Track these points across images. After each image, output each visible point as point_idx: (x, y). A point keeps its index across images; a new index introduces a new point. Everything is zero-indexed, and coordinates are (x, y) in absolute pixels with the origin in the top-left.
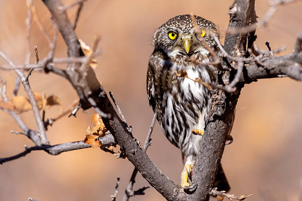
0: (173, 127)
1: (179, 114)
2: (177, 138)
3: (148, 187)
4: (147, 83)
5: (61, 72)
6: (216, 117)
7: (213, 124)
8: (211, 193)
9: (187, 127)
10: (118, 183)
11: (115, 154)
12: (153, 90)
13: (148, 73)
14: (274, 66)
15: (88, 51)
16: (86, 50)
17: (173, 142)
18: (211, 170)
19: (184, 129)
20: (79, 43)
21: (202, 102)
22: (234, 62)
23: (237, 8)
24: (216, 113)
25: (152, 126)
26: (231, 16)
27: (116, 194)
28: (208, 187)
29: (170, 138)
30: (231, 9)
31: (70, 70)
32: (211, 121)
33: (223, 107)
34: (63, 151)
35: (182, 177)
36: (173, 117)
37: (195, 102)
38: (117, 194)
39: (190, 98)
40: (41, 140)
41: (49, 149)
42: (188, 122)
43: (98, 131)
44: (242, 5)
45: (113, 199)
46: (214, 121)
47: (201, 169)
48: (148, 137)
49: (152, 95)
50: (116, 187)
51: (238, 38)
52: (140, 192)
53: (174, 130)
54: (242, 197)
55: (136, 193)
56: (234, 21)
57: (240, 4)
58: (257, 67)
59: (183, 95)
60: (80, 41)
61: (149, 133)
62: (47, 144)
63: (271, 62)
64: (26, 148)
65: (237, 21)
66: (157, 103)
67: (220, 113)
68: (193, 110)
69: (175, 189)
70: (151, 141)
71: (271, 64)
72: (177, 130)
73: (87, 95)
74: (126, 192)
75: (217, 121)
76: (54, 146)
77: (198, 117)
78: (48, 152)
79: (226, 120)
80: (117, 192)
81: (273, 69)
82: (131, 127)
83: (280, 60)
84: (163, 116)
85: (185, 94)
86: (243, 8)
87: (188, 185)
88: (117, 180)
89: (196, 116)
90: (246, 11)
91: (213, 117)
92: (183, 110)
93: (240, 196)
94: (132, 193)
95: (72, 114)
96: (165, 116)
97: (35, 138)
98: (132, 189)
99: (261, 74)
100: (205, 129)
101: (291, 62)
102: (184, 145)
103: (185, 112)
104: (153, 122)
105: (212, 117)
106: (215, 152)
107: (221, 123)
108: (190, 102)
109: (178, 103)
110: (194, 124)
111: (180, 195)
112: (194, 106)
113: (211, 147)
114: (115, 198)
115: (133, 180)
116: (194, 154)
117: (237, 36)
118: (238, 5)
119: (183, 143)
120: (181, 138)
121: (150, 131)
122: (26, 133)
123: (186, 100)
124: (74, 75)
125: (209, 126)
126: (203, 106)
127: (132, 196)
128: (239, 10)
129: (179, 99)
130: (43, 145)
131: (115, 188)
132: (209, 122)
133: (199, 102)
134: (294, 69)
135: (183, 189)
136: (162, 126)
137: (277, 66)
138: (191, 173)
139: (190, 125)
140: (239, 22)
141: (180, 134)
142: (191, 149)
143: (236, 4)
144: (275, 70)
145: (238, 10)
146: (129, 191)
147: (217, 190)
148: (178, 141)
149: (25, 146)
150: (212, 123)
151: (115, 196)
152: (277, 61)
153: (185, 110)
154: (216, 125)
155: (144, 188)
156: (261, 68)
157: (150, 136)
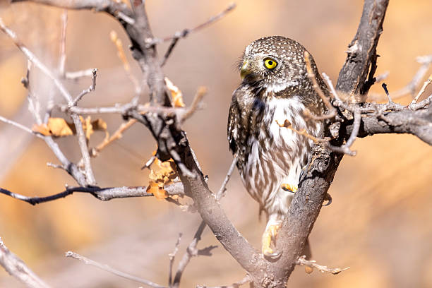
0: (256, 178)
1: (265, 164)
2: (261, 192)
3: (217, 247)
4: (229, 122)
5: (141, 118)
6: (316, 174)
7: (311, 182)
8: (298, 262)
9: (274, 179)
10: (180, 239)
11: (181, 206)
12: (235, 131)
13: (230, 109)
14: (401, 123)
15: (176, 94)
16: (173, 91)
17: (254, 196)
18: (302, 235)
19: (270, 182)
20: (165, 83)
21: (294, 150)
22: (346, 111)
23: (358, 46)
24: (316, 169)
25: (229, 174)
26: (349, 56)
27: (175, 252)
28: (296, 255)
29: (252, 192)
30: (350, 47)
31: (152, 116)
32: (309, 178)
33: (326, 163)
34: (116, 197)
35: (263, 241)
36: (258, 166)
37: (287, 151)
38: (177, 252)
39: (281, 145)
40: (86, 178)
41: (98, 193)
42: (277, 174)
43: (163, 177)
44: (365, 43)
45: (171, 258)
46: (312, 178)
47: (289, 234)
48: (223, 186)
49: (233, 138)
50: (177, 244)
51: (355, 81)
52: (206, 252)
53: (258, 183)
54: (337, 270)
55: (200, 252)
56: (352, 61)
57: (362, 42)
58: (377, 121)
59: (271, 141)
60: (166, 80)
61: (225, 182)
62: (94, 185)
63: (397, 117)
64: (67, 188)
65: (356, 62)
66: (239, 148)
67: (321, 169)
68: (283, 159)
69: (254, 255)
70: (226, 192)
71: (397, 119)
72: (261, 182)
73: (169, 147)
74: (188, 250)
75: (317, 178)
76: (104, 189)
77: (288, 168)
78: (96, 196)
79: (328, 177)
80: (177, 249)
81: (399, 126)
82: (207, 176)
83: (409, 116)
84: (245, 164)
85: (275, 139)
86: (366, 47)
87: (271, 251)
88: (178, 235)
89: (286, 167)
90: (369, 51)
91: (312, 173)
92: (271, 159)
93: (334, 268)
94: (195, 252)
95: (145, 166)
96: (248, 165)
97: (78, 174)
98: (195, 247)
99: (381, 129)
100: (300, 186)
101: (424, 121)
102: (267, 201)
103: (273, 161)
104: (231, 169)
105: (310, 173)
106: (309, 215)
107: (322, 180)
108: (280, 150)
109: (265, 150)
110: (283, 176)
111: (259, 262)
112: (285, 155)
113: (306, 208)
114: (173, 257)
115: (198, 236)
116: (280, 213)
117: (353, 80)
118: (360, 43)
119: (267, 198)
120: (266, 192)
121: (227, 179)
122: (66, 167)
123: (275, 147)
124: (157, 121)
125: (305, 184)
126: (296, 155)
127: (195, 256)
128: (361, 49)
129: (267, 145)
130: (89, 186)
131: (175, 245)
132: (305, 178)
133: (291, 150)
134: (428, 131)
135: (263, 255)
136: (242, 176)
137: (405, 123)
138: (275, 236)
139: (278, 178)
140: (359, 63)
141: (265, 187)
142: (276, 206)
143: (357, 41)
144: (401, 127)
145: (358, 50)
146: (192, 249)
147: (305, 259)
148: (261, 196)
149: (67, 185)
150: (310, 180)
151: (173, 255)
152: (405, 117)
153: (274, 159)
154: (315, 182)
155: (211, 248)
156: (382, 122)
157: (225, 185)
